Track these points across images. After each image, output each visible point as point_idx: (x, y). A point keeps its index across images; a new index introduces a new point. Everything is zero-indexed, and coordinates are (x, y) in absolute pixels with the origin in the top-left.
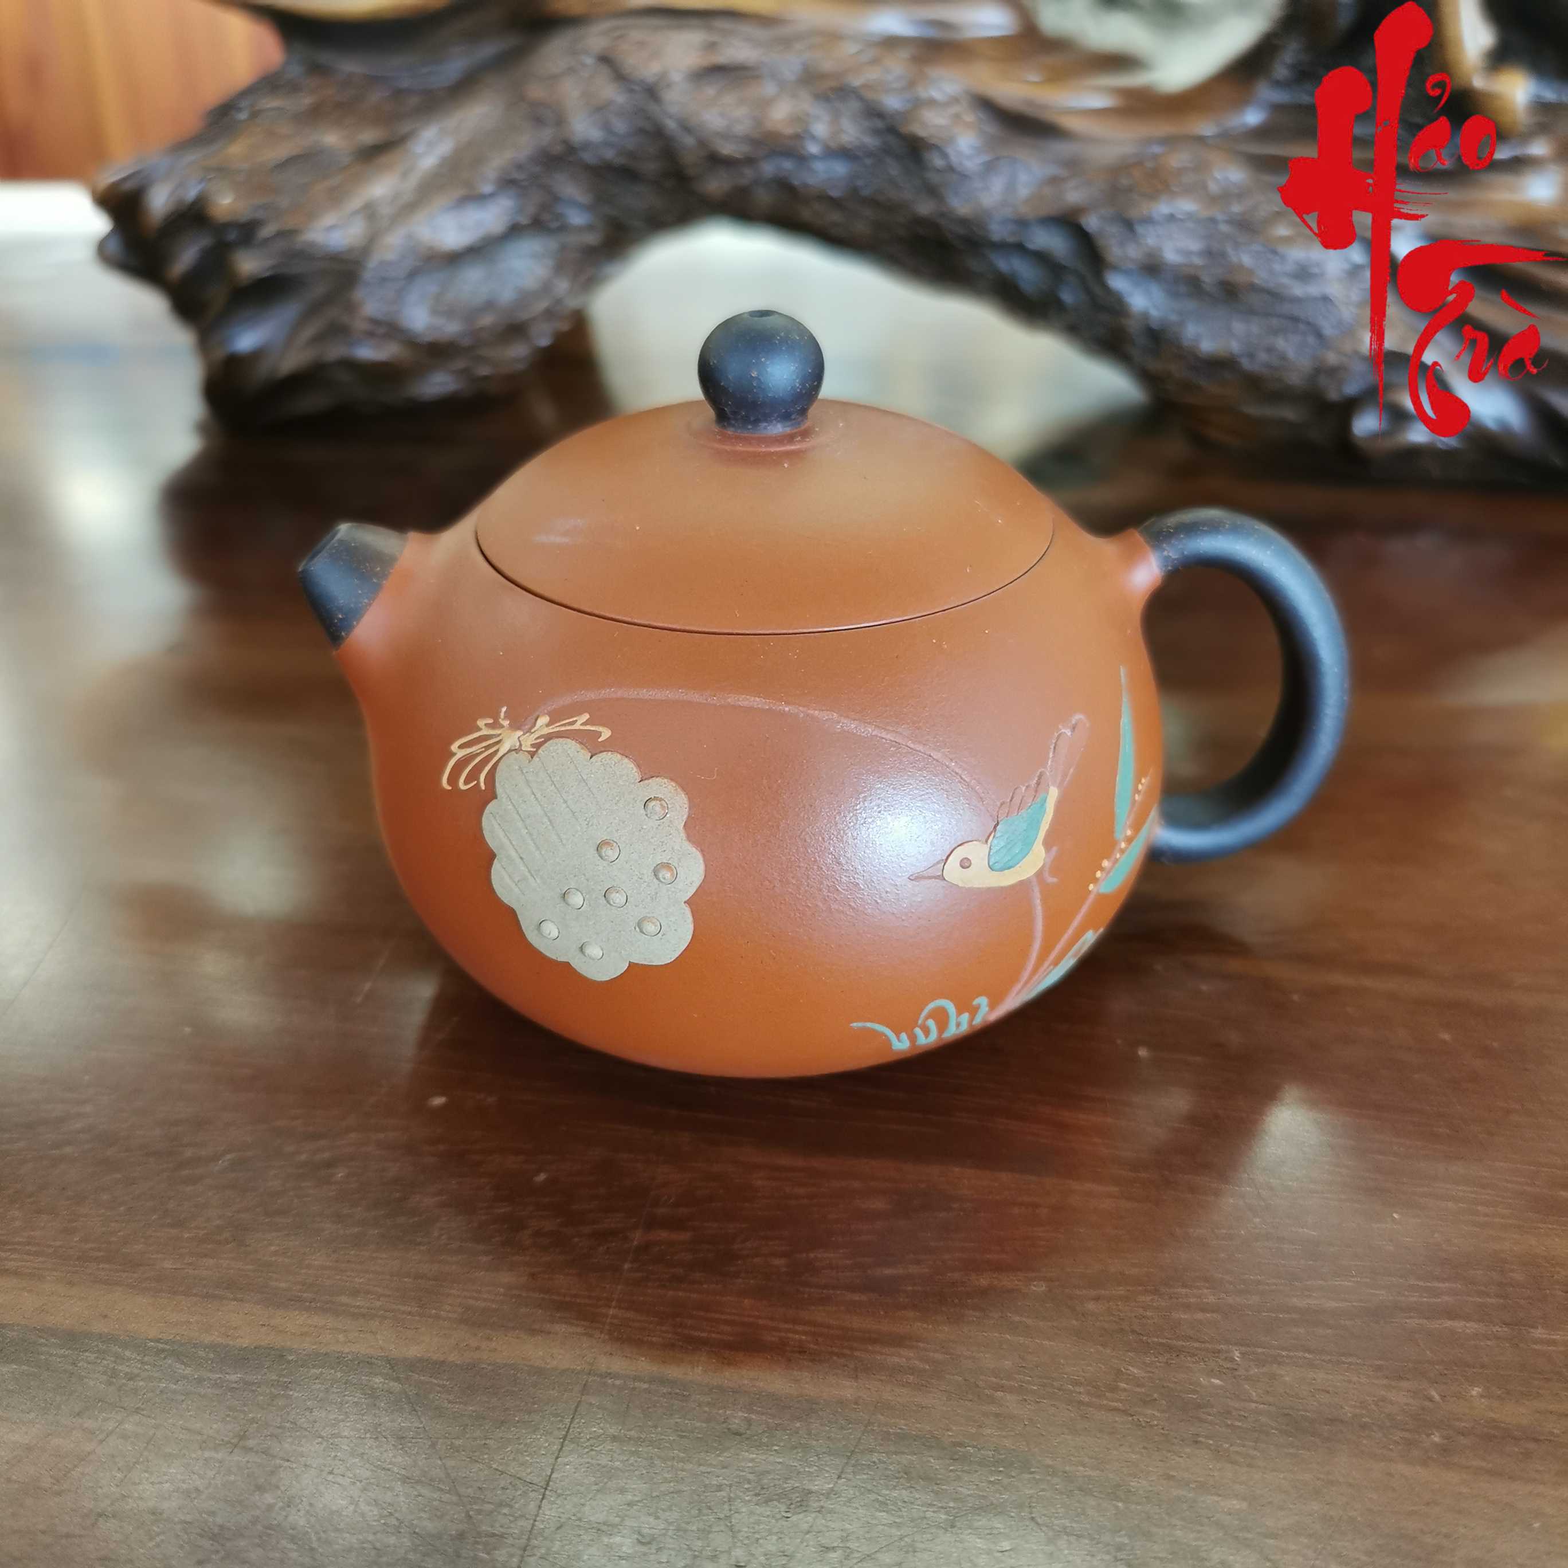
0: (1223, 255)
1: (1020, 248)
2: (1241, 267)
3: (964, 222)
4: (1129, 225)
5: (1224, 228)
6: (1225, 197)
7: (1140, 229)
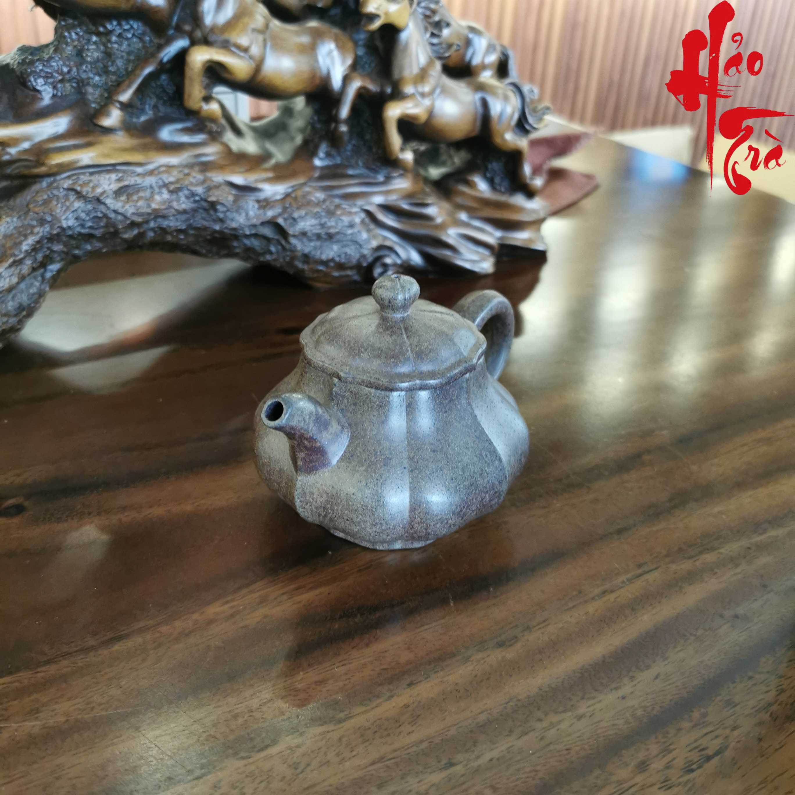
0: (325, 223)
1: (256, 236)
2: (332, 227)
3: (235, 229)
4: (294, 219)
5: (323, 214)
6: (318, 204)
7: (298, 220)
